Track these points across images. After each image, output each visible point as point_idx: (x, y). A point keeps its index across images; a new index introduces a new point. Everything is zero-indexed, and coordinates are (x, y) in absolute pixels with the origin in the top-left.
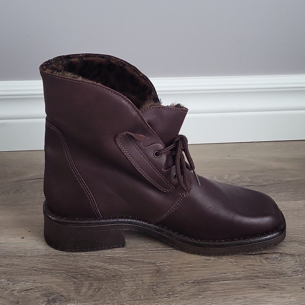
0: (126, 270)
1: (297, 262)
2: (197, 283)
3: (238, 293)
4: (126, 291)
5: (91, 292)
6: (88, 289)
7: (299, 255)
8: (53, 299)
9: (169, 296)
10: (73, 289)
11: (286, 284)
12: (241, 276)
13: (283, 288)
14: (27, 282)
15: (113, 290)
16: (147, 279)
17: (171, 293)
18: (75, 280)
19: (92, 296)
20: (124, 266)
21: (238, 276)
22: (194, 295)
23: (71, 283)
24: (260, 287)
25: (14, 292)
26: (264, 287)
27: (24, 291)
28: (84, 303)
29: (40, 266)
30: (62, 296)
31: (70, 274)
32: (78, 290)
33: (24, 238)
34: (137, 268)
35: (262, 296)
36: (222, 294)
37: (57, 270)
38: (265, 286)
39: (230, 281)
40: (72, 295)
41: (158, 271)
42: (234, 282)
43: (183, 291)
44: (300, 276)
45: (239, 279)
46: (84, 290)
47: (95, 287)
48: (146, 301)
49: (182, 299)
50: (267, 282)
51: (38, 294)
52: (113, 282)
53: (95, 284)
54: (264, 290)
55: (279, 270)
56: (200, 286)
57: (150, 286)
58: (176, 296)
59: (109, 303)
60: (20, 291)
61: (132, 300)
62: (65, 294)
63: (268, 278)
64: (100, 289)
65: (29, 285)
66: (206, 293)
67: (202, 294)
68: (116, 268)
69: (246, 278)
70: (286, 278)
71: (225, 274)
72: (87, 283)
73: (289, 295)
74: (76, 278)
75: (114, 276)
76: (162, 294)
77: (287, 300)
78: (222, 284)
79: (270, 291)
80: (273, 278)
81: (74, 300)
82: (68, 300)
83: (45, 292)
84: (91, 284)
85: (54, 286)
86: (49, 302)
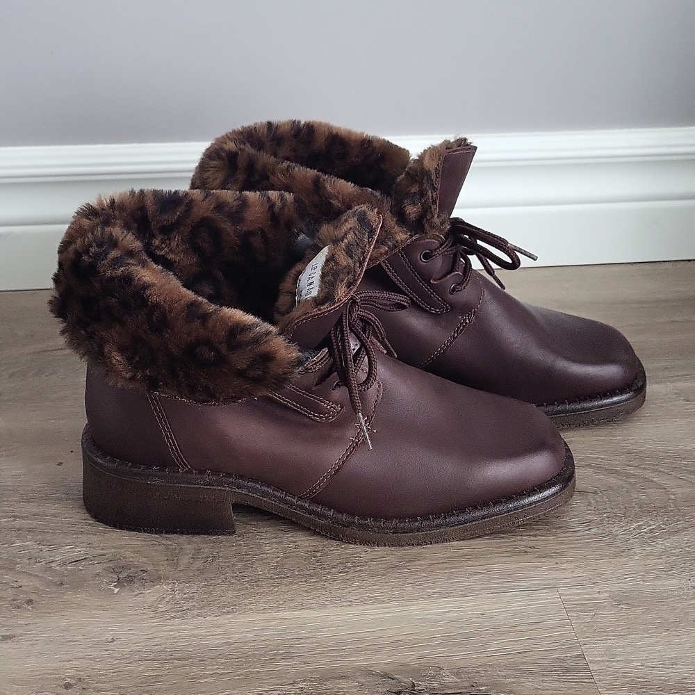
1: (590, 505)
3: (476, 564)
4: (264, 561)
5: (198, 564)
6: (193, 558)
7: (595, 493)
8: (128, 576)
9: (345, 570)
10: (165, 558)
11: (568, 546)
13: (561, 554)
14: (76, 546)
15: (240, 560)
17: (349, 565)
19: (201, 571)
22: (394, 568)
23: (160, 548)
24: (518, 553)
25: (53, 564)
27: (72, 562)
28: (186, 583)
30: (144, 571)
32: (173, 560)
33: (61, 463)
35: (521, 569)
36: (446, 566)
38: (528, 550)
40: (163, 570)
43: (372, 560)
44: (594, 531)
46: (184, 560)
47: (205, 556)
48: (304, 579)
49: (371, 574)
50: (531, 543)
51: (98, 569)
52: (240, 545)
53: (206, 549)
54: (528, 557)
56: (404, 552)
57: (310, 552)
58: (360, 570)
59: (233, 584)
60: (63, 563)
61: (277, 578)
62: (150, 568)
63: (535, 536)
64: (214, 558)
65: (79, 552)
66: (415, 563)
67: (408, 566)
73: (572, 565)
75: (240, 535)
76: (333, 567)
79: (536, 560)
80: (543, 536)
81: (168, 578)
82: (157, 579)
83: (110, 565)
84: (198, 551)
85: (129, 554)
86: (119, 583)
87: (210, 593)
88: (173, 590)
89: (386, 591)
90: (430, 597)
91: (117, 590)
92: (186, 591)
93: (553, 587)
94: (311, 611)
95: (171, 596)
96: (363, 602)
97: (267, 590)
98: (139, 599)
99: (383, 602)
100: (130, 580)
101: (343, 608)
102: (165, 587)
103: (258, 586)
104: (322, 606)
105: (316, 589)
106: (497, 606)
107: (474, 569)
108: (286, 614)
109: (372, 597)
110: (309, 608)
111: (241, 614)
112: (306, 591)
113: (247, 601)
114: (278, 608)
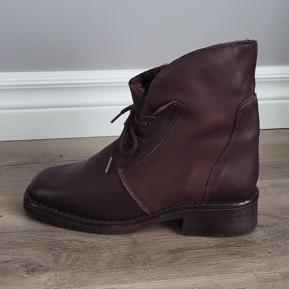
0: (103, 242)
1: (265, 232)
2: (172, 252)
3: (211, 260)
4: (103, 260)
5: (69, 262)
6: (67, 259)
7: (268, 226)
8: (33, 269)
9: (144, 264)
10: (52, 260)
11: (256, 251)
12: (213, 245)
13: (254, 255)
14: (6, 255)
15: (91, 260)
16: (123, 250)
17: (147, 261)
18: (54, 252)
19: (71, 265)
20: (101, 239)
21: (210, 245)
22: (170, 263)
23: (50, 254)
24: (231, 254)
26: (236, 254)
27: (3, 263)
28: (62, 271)
29: (19, 241)
30: (41, 266)
31: (49, 247)
32: (56, 261)
33: (2, 216)
34: (113, 240)
35: (234, 262)
36: (196, 261)
37: (36, 243)
39: (203, 250)
40: (51, 265)
41: (134, 243)
42: (207, 250)
43: (158, 259)
44: (269, 244)
45: (212, 248)
46: (62, 260)
47: (73, 258)
48: (124, 269)
49: (158, 266)
50: (238, 250)
51: (17, 265)
52: (91, 253)
53: (74, 255)
54: (237, 256)
55: (249, 239)
56: (174, 255)
57: (127, 255)
58: (152, 264)
59: (87, 271)
61: (110, 268)
62: (44, 264)
63: (240, 246)
64: (77, 259)
65: (8, 257)
66: (180, 260)
67: (177, 262)
68: (93, 241)
69: (218, 246)
70: (256, 246)
71: (198, 243)
72: (65, 255)
73: (260, 260)
74: (54, 250)
75: (91, 248)
76: (138, 262)
77: (258, 264)
78: (196, 252)
79: (241, 258)
80: (244, 246)
81: (53, 269)
82: (47, 270)
83: (24, 263)
84: (70, 256)
85: (33, 258)
86: (28, 272)
87: (75, 277)
88: (56, 275)
89: (166, 274)
90: (188, 276)
91: (26, 276)
92: (62, 275)
93: (251, 271)
94: (127, 284)
95: (55, 278)
96: (154, 279)
97: (104, 274)
98: (38, 280)
99: (164, 279)
100: (33, 270)
101: (144, 282)
102: (51, 274)
103: (99, 272)
104: (133, 282)
105: (129, 273)
106: (224, 280)
107: (211, 263)
108: (115, 286)
109: (159, 277)
110: (126, 283)
111: (90, 286)
112: (125, 274)
113: (94, 280)
114: (110, 283)
